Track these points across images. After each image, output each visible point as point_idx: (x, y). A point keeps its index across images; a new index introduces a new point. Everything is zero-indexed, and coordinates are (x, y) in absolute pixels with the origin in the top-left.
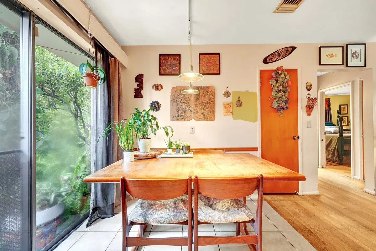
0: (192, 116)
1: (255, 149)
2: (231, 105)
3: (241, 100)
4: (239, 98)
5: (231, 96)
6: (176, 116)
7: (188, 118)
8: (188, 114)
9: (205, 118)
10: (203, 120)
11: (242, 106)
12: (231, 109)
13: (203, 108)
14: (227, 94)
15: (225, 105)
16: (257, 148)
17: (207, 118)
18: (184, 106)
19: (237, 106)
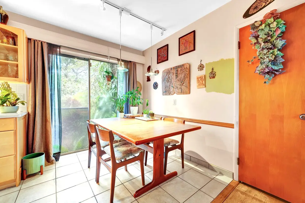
0: (174, 91)
1: (231, 126)
2: (204, 78)
3: (214, 71)
4: (213, 69)
5: (204, 69)
6: (165, 91)
7: (172, 93)
8: (172, 89)
9: (182, 92)
10: (181, 94)
11: (216, 77)
12: (204, 82)
13: (180, 83)
14: (201, 67)
15: (198, 78)
16: (233, 125)
17: (184, 92)
18: (169, 84)
19: (210, 78)
